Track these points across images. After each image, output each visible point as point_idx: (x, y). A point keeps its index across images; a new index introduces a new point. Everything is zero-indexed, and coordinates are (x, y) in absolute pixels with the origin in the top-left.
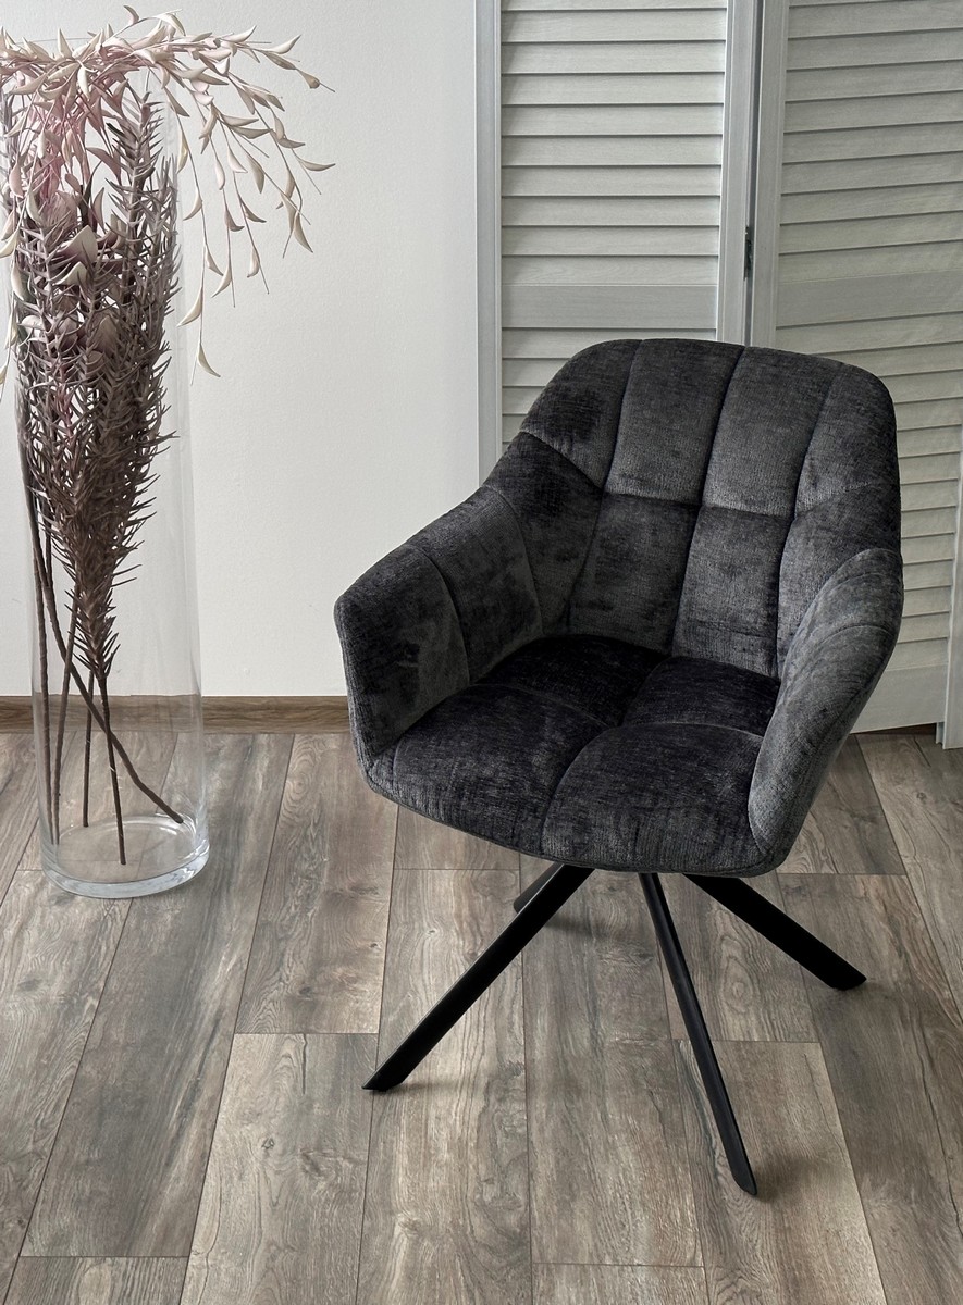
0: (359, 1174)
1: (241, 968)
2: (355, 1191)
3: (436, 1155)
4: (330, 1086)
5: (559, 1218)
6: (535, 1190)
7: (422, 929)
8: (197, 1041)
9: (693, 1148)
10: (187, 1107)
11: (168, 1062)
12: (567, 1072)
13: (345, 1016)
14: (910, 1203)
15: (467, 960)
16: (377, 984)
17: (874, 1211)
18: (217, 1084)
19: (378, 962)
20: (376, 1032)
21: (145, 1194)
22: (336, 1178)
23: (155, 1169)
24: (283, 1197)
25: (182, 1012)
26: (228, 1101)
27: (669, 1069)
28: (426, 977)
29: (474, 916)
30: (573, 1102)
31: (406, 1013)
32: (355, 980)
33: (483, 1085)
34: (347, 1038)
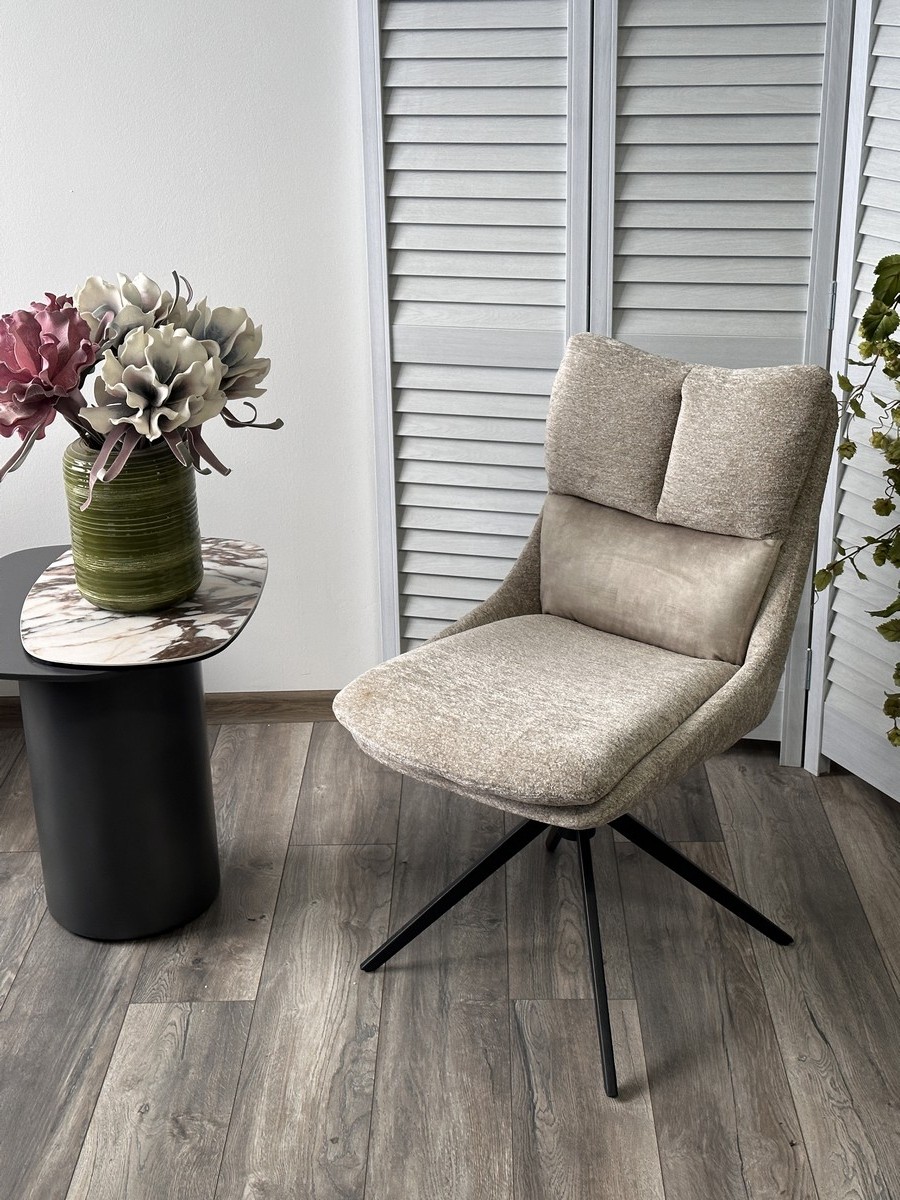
0: (220, 1137)
2: (214, 1153)
3: (291, 1116)
4: (205, 1052)
5: (392, 1175)
6: (373, 1147)
7: (306, 900)
8: (96, 1012)
9: (517, 1103)
10: (78, 1075)
11: (67, 1032)
12: (416, 1033)
13: (228, 984)
14: (702, 1153)
15: (341, 928)
16: (260, 953)
17: (670, 1162)
18: (107, 1052)
19: (264, 932)
20: (254, 999)
21: (29, 1159)
22: (199, 1141)
23: (41, 1136)
24: (150, 1161)
25: (87, 985)
26: (114, 1069)
27: (504, 1027)
28: (304, 945)
29: (352, 888)
30: (416, 1060)
31: (282, 980)
32: (242, 950)
33: (340, 1047)
34: (227, 1005)
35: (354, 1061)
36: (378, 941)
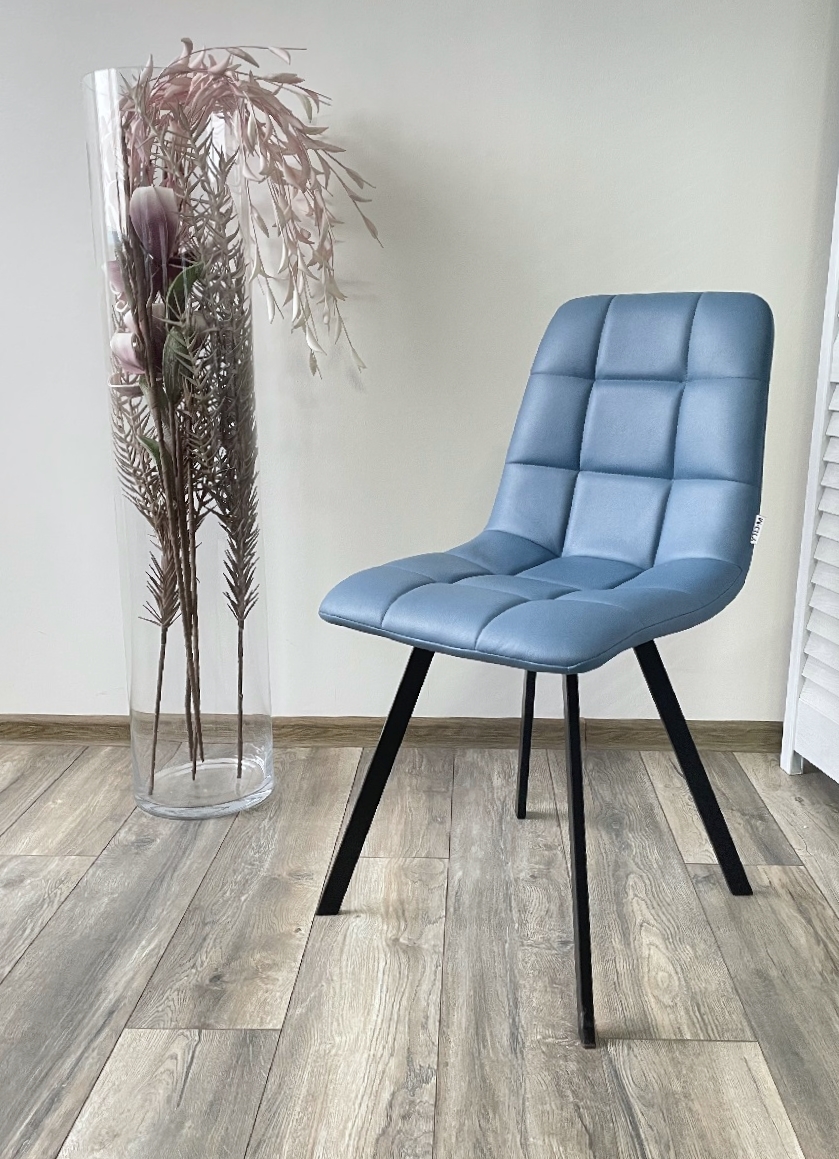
1: (158, 953)
4: (210, 1097)
8: (80, 1038)
10: (36, 1124)
11: (39, 1063)
13: (250, 1008)
15: (388, 945)
16: (291, 971)
18: (82, 1093)
19: (299, 946)
20: (279, 1027)
26: (86, 1116)
28: (344, 963)
29: (401, 901)
31: (315, 1007)
32: (270, 967)
33: (386, 1096)
34: (246, 1034)
35: (404, 1118)
36: (432, 962)
